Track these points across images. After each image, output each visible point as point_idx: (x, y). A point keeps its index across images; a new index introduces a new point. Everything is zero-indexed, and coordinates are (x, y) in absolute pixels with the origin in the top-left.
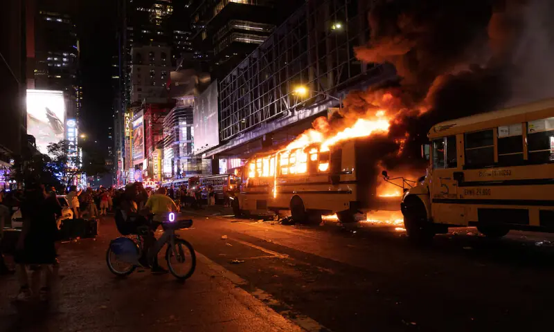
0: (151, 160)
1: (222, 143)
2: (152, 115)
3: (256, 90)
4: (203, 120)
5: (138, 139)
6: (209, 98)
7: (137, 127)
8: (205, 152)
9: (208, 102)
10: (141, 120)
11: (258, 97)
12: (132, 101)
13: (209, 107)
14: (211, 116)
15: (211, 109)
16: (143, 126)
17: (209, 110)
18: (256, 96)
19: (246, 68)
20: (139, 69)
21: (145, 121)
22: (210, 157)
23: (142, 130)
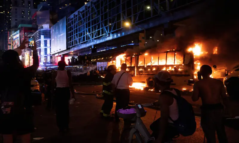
0: (24, 56)
1: (68, 49)
2: (25, 33)
3: (89, 23)
4: (57, 37)
5: (16, 45)
6: (61, 25)
7: (15, 39)
8: (58, 53)
9: (60, 27)
10: (18, 35)
11: (90, 26)
12: (12, 26)
13: (61, 30)
14: (62, 35)
15: (62, 31)
16: (19, 38)
17: (61, 32)
18: (89, 26)
19: (83, 11)
20: (16, 9)
21: (20, 36)
22: (60, 56)
23: (18, 41)
